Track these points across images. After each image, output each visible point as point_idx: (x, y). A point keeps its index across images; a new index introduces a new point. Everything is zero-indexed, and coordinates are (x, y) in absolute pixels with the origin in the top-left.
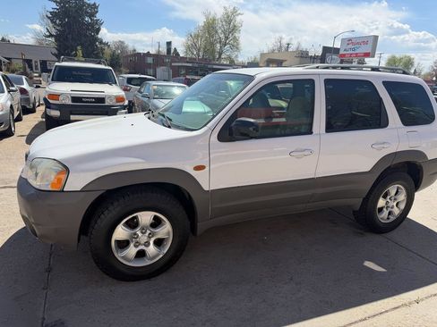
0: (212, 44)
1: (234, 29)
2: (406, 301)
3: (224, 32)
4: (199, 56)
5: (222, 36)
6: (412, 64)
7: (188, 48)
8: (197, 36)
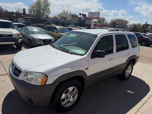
0: (40, 10)
1: (48, 5)
2: (144, 102)
3: (44, 6)
4: (34, 14)
5: (43, 7)
6: (105, 20)
7: (30, 11)
8: (33, 7)
